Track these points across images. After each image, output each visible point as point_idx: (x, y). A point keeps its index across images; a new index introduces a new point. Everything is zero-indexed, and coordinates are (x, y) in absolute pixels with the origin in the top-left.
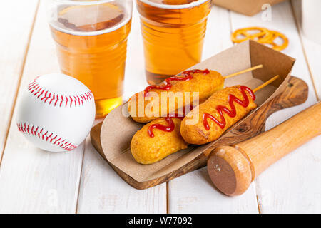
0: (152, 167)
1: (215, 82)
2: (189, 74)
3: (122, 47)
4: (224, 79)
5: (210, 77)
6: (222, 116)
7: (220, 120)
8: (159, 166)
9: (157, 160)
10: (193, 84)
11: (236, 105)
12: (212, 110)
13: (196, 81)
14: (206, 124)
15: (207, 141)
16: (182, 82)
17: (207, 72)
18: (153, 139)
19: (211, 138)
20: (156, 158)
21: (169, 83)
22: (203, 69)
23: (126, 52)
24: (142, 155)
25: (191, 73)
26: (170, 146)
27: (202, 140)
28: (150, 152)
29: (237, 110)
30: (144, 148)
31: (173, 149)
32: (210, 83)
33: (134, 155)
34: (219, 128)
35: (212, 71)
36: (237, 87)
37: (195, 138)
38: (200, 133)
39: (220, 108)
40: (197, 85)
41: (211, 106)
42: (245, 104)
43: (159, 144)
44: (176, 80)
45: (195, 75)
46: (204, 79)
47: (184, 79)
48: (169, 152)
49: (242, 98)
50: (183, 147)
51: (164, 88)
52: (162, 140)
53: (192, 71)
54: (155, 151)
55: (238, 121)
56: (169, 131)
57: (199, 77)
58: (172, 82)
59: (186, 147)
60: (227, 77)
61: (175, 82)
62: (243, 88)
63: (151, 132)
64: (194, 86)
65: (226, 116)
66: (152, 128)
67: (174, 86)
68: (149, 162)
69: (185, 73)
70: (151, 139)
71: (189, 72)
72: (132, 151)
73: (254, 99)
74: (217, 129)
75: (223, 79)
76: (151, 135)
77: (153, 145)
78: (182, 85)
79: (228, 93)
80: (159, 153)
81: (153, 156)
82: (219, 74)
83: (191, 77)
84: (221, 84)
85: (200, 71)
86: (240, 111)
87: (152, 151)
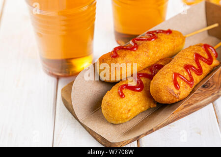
0: (123, 126)
1: (177, 41)
2: (154, 35)
3: (92, 9)
4: (185, 37)
5: (173, 36)
6: (190, 75)
7: (188, 79)
8: (130, 125)
9: (128, 120)
10: (159, 44)
11: (202, 63)
12: (180, 69)
13: (160, 40)
14: (176, 84)
15: (177, 100)
16: (148, 42)
17: (169, 32)
18: (124, 100)
19: (181, 97)
20: (127, 118)
21: (135, 44)
22: (166, 29)
23: (95, 14)
24: (114, 115)
25: (155, 33)
26: (140, 106)
27: (173, 100)
28: (122, 113)
29: (204, 68)
30: (115, 109)
31: (143, 108)
32: (174, 42)
33: (105, 116)
34: (189, 87)
35: (174, 31)
36: (200, 46)
37: (165, 98)
38: (170, 92)
39: (187, 67)
40: (162, 45)
41: (179, 65)
42: (209, 62)
43: (130, 104)
44: (142, 40)
45: (159, 35)
46: (168, 38)
47: (149, 39)
48: (139, 111)
49: (206, 56)
50: (153, 105)
51: (132, 49)
52: (133, 100)
53: (155, 31)
54: (127, 112)
55: (203, 79)
56: (139, 91)
57: (163, 37)
58: (138, 42)
59: (155, 106)
60: (187, 36)
61: (141, 42)
62: (206, 47)
63: (122, 92)
64: (159, 46)
65: (194, 74)
66: (122, 88)
67: (141, 47)
68: (121, 122)
69: (149, 33)
70: (122, 100)
71: (153, 32)
72: (103, 111)
73: (216, 57)
74: (186, 87)
75: (184, 39)
76: (122, 96)
77: (125, 106)
78: (148, 45)
79: (193, 52)
80: (130, 113)
81: (124, 116)
82: (180, 34)
83: (156, 38)
84: (183, 43)
85: (164, 32)
86: (206, 68)
87: (124, 112)
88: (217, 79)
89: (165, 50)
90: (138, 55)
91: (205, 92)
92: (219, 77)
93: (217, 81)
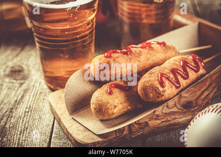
10: (151, 52)
11: (188, 69)
12: (167, 71)
15: (163, 98)
19: (167, 96)
20: (113, 114)
26: (127, 104)
27: (158, 97)
28: (108, 108)
29: (190, 74)
31: (130, 108)
34: (174, 87)
37: (151, 95)
38: (156, 90)
52: (120, 98)
54: (113, 107)
57: (156, 47)
63: (110, 90)
65: (180, 78)
66: (111, 86)
74: (171, 87)
76: (110, 93)
80: (116, 110)
81: (110, 112)
83: (149, 47)
85: (157, 43)
87: (110, 107)
88: (201, 101)
89: (156, 58)
90: (130, 58)
91: (185, 112)
92: (203, 101)
93: (200, 103)
